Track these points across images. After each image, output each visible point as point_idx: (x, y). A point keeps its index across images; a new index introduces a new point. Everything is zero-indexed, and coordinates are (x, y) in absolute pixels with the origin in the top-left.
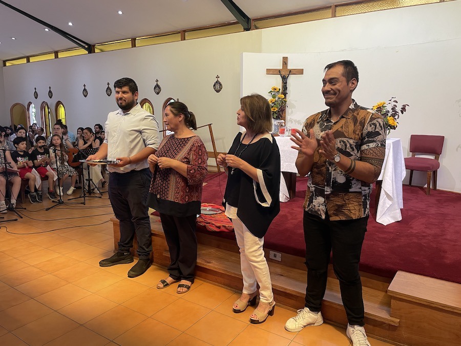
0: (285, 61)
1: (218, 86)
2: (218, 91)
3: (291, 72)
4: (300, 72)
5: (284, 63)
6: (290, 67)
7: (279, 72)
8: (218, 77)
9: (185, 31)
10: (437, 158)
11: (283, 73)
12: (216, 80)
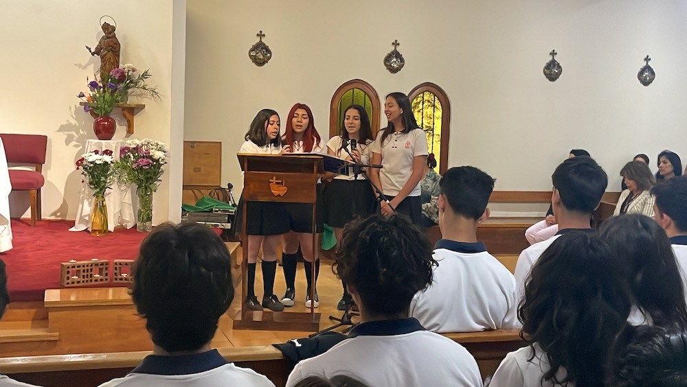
10: (39, 170)
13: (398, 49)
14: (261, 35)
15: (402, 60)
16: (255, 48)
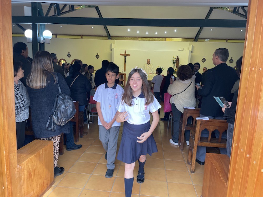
0: (125, 52)
1: (97, 57)
2: (98, 58)
3: (127, 55)
4: (129, 55)
6: (126, 54)
7: (124, 55)
8: (97, 53)
9: (83, 35)
12: (97, 54)
13: (232, 58)
14: (204, 57)
15: (233, 61)
16: (203, 59)
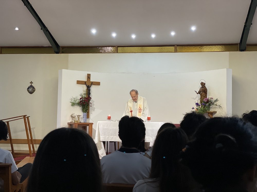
0: (89, 76)
1: (31, 89)
2: (31, 93)
3: (93, 83)
4: (98, 84)
5: (88, 78)
6: (92, 80)
7: (85, 83)
11: (88, 84)
12: (30, 84)
